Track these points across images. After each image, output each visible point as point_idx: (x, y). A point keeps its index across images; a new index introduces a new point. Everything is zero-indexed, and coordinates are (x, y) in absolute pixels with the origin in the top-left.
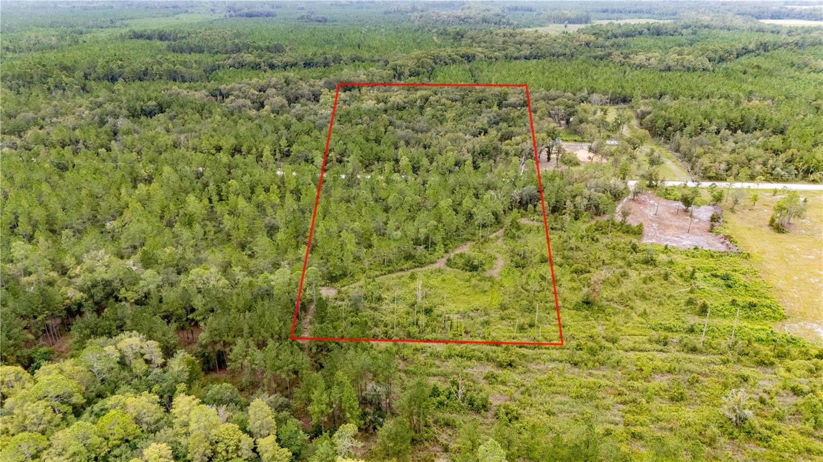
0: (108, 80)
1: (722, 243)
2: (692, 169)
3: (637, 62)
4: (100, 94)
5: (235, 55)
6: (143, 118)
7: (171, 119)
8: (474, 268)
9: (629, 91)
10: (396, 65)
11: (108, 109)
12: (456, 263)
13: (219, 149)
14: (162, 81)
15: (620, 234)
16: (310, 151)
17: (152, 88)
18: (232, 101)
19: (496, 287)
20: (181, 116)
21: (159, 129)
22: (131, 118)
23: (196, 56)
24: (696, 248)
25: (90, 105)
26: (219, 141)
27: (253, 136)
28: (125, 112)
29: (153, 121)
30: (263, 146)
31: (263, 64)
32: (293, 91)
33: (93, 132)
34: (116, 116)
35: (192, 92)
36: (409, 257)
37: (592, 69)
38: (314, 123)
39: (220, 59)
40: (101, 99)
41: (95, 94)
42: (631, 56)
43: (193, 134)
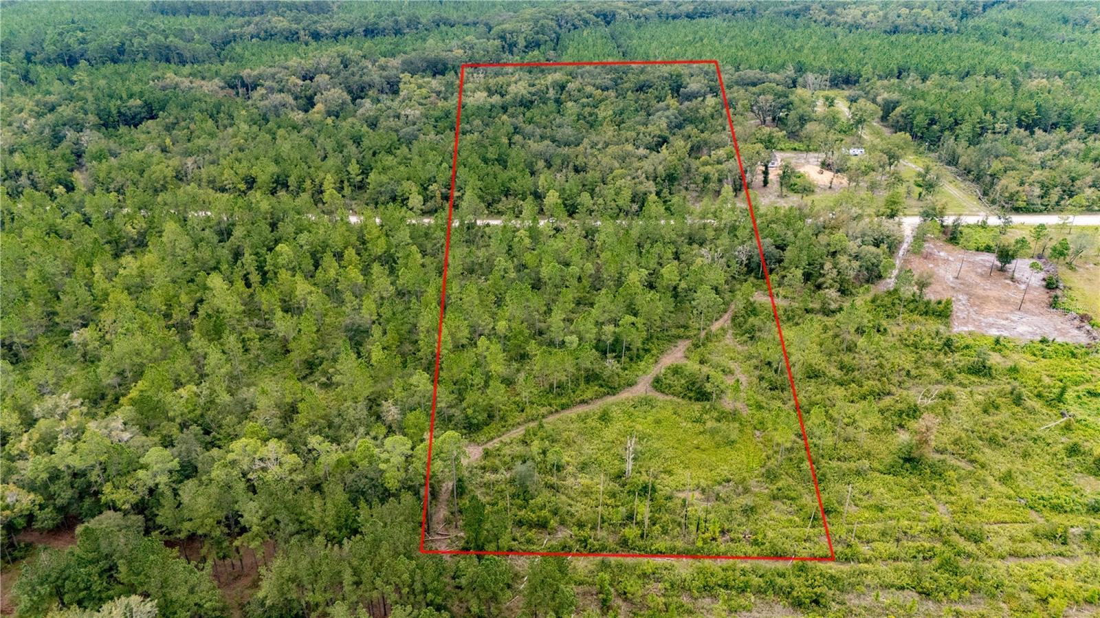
0: (63, 62)
1: (1079, 328)
2: (985, 194)
3: (849, 19)
4: (51, 89)
5: (257, 19)
6: (123, 129)
7: (169, 128)
8: (703, 396)
9: (853, 67)
10: (503, 31)
11: (65, 114)
12: (670, 386)
13: (251, 182)
14: (149, 64)
15: (915, 317)
16: (398, 182)
17: (133, 76)
18: (263, 97)
19: (749, 430)
20: (183, 124)
21: (150, 148)
22: (103, 129)
23: (198, 21)
24: (1043, 341)
25: (36, 109)
26: (249, 168)
27: (305, 159)
28: (92, 118)
29: (138, 134)
30: (322, 175)
31: (302, 33)
32: (357, 78)
33: (42, 156)
34: (80, 129)
35: (198, 82)
36: (591, 377)
37: (788, 32)
38: (397, 131)
39: (235, 25)
40: (52, 99)
41: (44, 87)
42: (839, 10)
43: (207, 157)
